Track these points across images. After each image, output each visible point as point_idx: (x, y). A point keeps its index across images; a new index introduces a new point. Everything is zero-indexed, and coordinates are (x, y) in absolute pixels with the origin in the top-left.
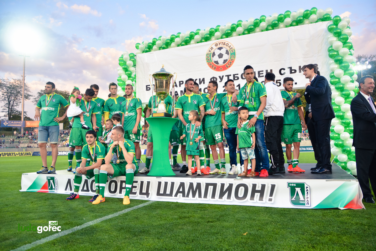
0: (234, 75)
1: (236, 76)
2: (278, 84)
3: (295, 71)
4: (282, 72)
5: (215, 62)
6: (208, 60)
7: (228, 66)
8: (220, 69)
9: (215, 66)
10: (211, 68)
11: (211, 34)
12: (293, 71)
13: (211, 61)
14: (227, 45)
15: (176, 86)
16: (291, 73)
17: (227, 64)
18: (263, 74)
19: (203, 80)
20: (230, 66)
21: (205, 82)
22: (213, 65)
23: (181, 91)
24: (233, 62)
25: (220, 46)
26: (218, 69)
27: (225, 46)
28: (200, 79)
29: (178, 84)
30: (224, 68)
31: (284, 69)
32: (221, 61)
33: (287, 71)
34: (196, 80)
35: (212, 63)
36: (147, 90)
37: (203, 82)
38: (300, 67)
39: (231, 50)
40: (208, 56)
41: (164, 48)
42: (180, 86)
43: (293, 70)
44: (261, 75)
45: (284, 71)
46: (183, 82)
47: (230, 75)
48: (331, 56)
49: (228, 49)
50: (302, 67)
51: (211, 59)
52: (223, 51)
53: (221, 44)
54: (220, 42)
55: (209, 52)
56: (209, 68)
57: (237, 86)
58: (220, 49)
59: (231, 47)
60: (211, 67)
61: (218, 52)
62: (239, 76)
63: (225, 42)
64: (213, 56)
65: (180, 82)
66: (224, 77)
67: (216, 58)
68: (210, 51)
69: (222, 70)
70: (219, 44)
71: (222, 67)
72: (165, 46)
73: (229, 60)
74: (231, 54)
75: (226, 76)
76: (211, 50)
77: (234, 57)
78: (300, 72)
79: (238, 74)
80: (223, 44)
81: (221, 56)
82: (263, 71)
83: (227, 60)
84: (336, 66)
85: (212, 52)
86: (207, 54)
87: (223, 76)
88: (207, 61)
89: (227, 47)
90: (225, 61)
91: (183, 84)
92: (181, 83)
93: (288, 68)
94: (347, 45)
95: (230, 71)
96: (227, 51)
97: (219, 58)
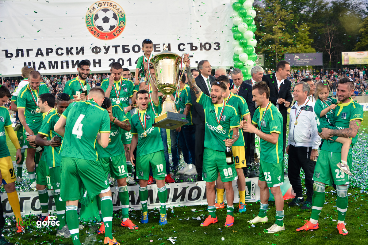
0: (123, 46)
1: (126, 47)
3: (196, 48)
4: (182, 47)
5: (99, 27)
6: (89, 23)
7: (116, 34)
8: (105, 36)
9: (98, 33)
10: (93, 35)
12: (194, 48)
13: (93, 26)
14: (115, 7)
15: (42, 54)
16: (192, 49)
17: (115, 32)
18: (159, 48)
19: (82, 49)
20: (118, 35)
21: (84, 52)
22: (95, 30)
23: (49, 62)
24: (122, 29)
25: (104, 7)
26: (102, 36)
27: (112, 7)
28: (77, 48)
29: (44, 52)
30: (111, 36)
31: (184, 45)
32: (106, 27)
33: (188, 47)
34: (72, 48)
35: (95, 28)
37: (81, 52)
38: (201, 44)
39: (119, 15)
40: (89, 18)
42: (48, 55)
43: (194, 46)
44: (157, 49)
45: (184, 47)
46: (52, 49)
47: (119, 46)
48: (236, 38)
49: (117, 13)
50: (203, 45)
51: (92, 23)
52: (110, 15)
53: (106, 4)
54: (105, 1)
55: (90, 14)
56: (90, 34)
57: (127, 61)
58: (105, 10)
59: (119, 11)
60: (92, 33)
61: (102, 15)
62: (130, 48)
63: (111, 2)
64: (96, 19)
65: (47, 49)
66: (111, 47)
67: (100, 22)
68: (91, 12)
69: (108, 38)
70: (103, 4)
71: (108, 34)
73: (118, 27)
74: (120, 19)
75: (113, 46)
76: (92, 10)
77: (124, 23)
78: (201, 49)
79: (128, 46)
80: (109, 4)
81: (106, 20)
82: (159, 45)
83: (114, 26)
84: (240, 49)
85: (94, 13)
86: (88, 16)
87: (109, 47)
88: (87, 25)
89: (114, 9)
90: (112, 27)
91: (52, 52)
93: (188, 44)
94: (252, 27)
95: (118, 41)
96: (115, 15)
97: (104, 22)
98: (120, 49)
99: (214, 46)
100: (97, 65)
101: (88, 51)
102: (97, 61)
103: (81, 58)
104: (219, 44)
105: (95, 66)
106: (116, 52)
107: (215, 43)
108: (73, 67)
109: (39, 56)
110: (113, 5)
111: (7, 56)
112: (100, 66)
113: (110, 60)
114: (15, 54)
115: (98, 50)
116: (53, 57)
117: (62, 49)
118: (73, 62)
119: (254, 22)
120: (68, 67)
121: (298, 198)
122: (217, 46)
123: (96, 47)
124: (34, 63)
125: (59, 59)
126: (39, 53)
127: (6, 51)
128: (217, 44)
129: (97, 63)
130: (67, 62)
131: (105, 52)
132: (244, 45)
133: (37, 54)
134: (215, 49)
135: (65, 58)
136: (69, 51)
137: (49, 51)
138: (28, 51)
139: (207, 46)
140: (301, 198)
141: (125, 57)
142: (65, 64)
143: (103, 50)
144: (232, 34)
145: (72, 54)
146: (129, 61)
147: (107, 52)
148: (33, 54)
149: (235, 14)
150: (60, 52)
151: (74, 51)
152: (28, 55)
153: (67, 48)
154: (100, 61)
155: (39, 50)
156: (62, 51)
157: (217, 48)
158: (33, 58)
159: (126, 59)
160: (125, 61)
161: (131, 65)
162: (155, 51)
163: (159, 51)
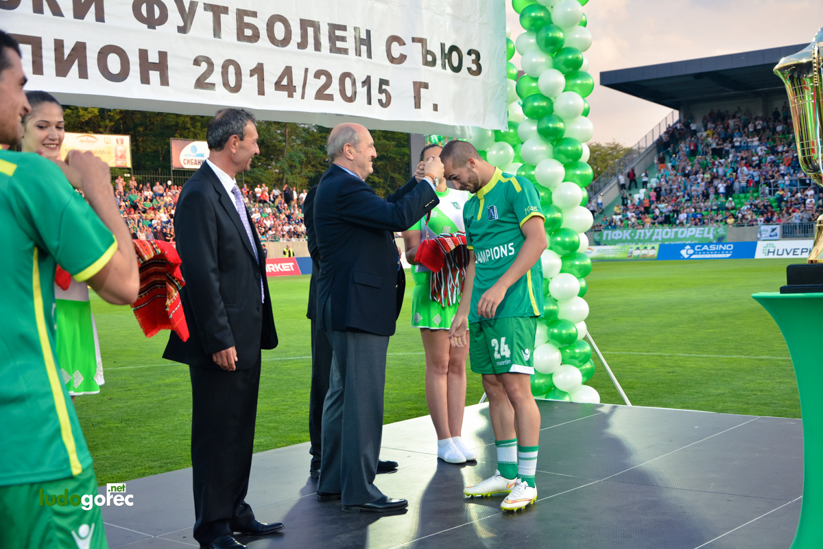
0: (241, 14)
1: (247, 19)
2: (384, 98)
3: (434, 60)
4: (396, 49)
12: (429, 58)
18: (344, 39)
31: (401, 42)
33: (414, 51)
38: (443, 47)
43: (430, 52)
44: (339, 44)
45: (403, 49)
47: (224, 10)
50: (446, 51)
57: (252, 73)
62: (261, 24)
66: (200, 9)
75: (208, 7)
78: (444, 66)
79: (254, 14)
82: (343, 28)
87: (194, 5)
93: (414, 40)
98: (229, 22)
99: (468, 61)
100: (154, 76)
102: (153, 58)
104: (478, 55)
105: (145, 80)
106: (217, 31)
107: (470, 53)
108: (61, 71)
112: (164, 81)
113: (197, 62)
115: (157, 12)
118: (59, 45)
120: (38, 67)
122: (475, 61)
128: (473, 56)
129: (154, 66)
130: (36, 43)
131: (182, 24)
134: (470, 71)
135: (25, 21)
139: (455, 59)
141: (248, 56)
142: (26, 52)
143: (175, 17)
145: (57, 11)
146: (256, 76)
147: (186, 27)
154: (163, 55)
157: (474, 67)
159: (247, 66)
160: (245, 73)
161: (261, 92)
162: (334, 49)
163: (345, 51)
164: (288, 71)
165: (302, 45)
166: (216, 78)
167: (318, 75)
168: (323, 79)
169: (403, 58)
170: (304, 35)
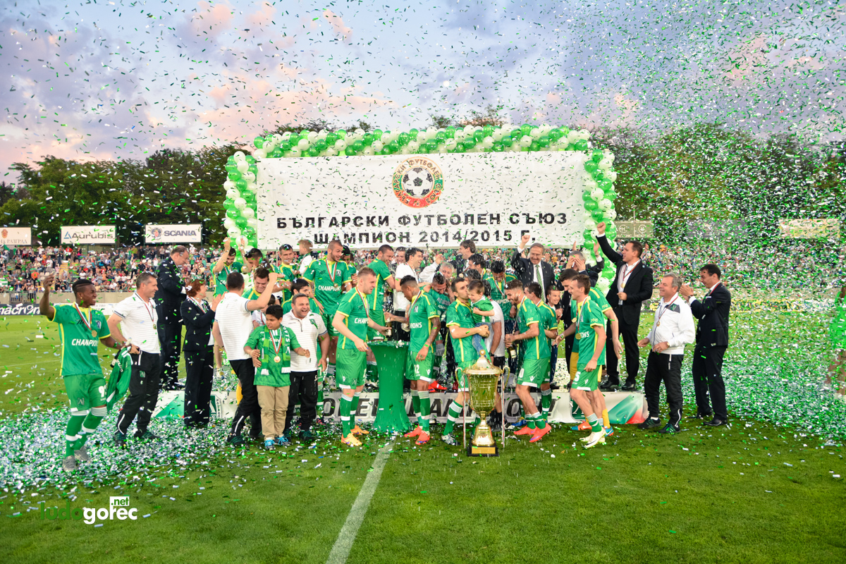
0: (439, 217)
1: (441, 218)
2: (507, 237)
3: (534, 221)
4: (515, 218)
5: (408, 191)
7: (430, 200)
8: (416, 203)
9: (407, 198)
10: (401, 201)
11: (402, 142)
12: (531, 220)
13: (402, 190)
14: (430, 165)
15: (336, 225)
16: (528, 222)
17: (429, 197)
18: (485, 219)
19: (386, 219)
20: (432, 202)
21: (389, 222)
22: (404, 195)
23: (345, 234)
24: (438, 194)
25: (416, 165)
26: (412, 203)
27: (426, 166)
28: (380, 218)
29: (339, 220)
30: (424, 203)
31: (517, 215)
32: (418, 191)
33: (523, 219)
34: (373, 217)
36: (279, 226)
37: (385, 223)
38: (541, 215)
39: (435, 176)
40: (396, 179)
41: (312, 155)
42: (343, 225)
43: (531, 218)
44: (482, 221)
45: (518, 218)
46: (349, 218)
47: (433, 216)
48: (588, 208)
49: (432, 172)
50: (543, 216)
51: (400, 186)
52: (423, 176)
53: (419, 162)
54: (417, 159)
55: (398, 174)
56: (397, 199)
57: (443, 235)
58: (418, 170)
59: (436, 171)
60: (400, 198)
61: (413, 176)
62: (448, 219)
63: (425, 160)
64: (405, 181)
65: (343, 218)
66: (423, 218)
67: (410, 185)
68: (399, 172)
69: (419, 205)
70: (415, 162)
71: (420, 201)
72: (314, 151)
73: (433, 191)
74: (436, 182)
75: (426, 216)
77: (441, 187)
78: (541, 222)
80: (423, 162)
81: (418, 182)
82: (485, 215)
83: (428, 190)
85: (404, 174)
86: (395, 177)
87: (420, 217)
88: (394, 189)
89: (429, 169)
90: (425, 192)
91: (348, 221)
92: (346, 220)
93: (524, 214)
94: (610, 194)
95: (433, 209)
96: (429, 176)
97: (416, 185)
98: (434, 221)
100: (405, 240)
101: (393, 221)
102: (405, 234)
103: (384, 229)
104: (564, 215)
105: (401, 241)
106: (429, 223)
107: (559, 215)
108: (374, 240)
109: (333, 226)
110: (427, 163)
111: (294, 226)
112: (408, 241)
113: (421, 234)
114: (304, 224)
115: (407, 220)
116: (350, 228)
117: (361, 218)
118: (374, 234)
119: (613, 187)
120: (367, 241)
121: (652, 418)
122: (561, 218)
123: (404, 217)
124: (327, 235)
125: (357, 231)
126: (333, 222)
127: (294, 219)
128: (562, 216)
129: (404, 237)
130: (367, 235)
131: (415, 223)
132: (598, 218)
133: (331, 224)
134: (559, 222)
135: (364, 229)
136: (370, 221)
137: (345, 220)
138: (320, 219)
139: (549, 219)
140: (656, 419)
141: (441, 230)
142: (364, 238)
143: (413, 221)
144: (582, 202)
145: (373, 224)
146: (445, 236)
147: (417, 224)
148: (326, 223)
149: (588, 176)
150: (358, 222)
151: (376, 221)
152: (320, 225)
153: (368, 218)
154: (408, 234)
155: (334, 218)
156: (362, 221)
157: (562, 221)
158: (326, 229)
159: (441, 232)
160: (440, 235)
161: (447, 240)
162: (479, 223)
163: (485, 223)
164: (458, 233)
165: (466, 222)
166: (428, 238)
167: (471, 233)
168: (474, 234)
169: (518, 221)
170: (466, 219)
